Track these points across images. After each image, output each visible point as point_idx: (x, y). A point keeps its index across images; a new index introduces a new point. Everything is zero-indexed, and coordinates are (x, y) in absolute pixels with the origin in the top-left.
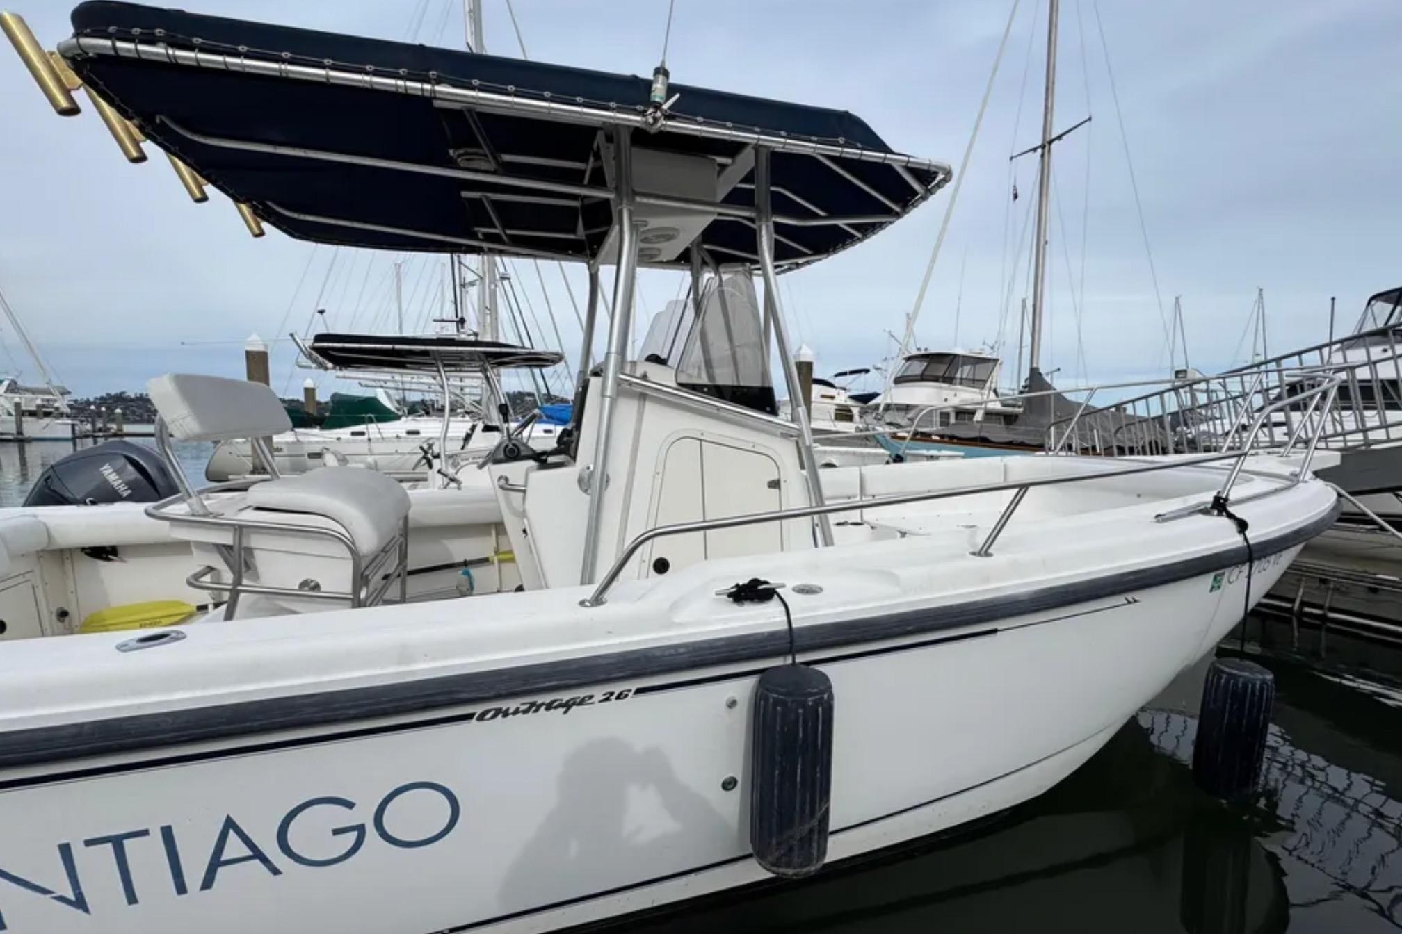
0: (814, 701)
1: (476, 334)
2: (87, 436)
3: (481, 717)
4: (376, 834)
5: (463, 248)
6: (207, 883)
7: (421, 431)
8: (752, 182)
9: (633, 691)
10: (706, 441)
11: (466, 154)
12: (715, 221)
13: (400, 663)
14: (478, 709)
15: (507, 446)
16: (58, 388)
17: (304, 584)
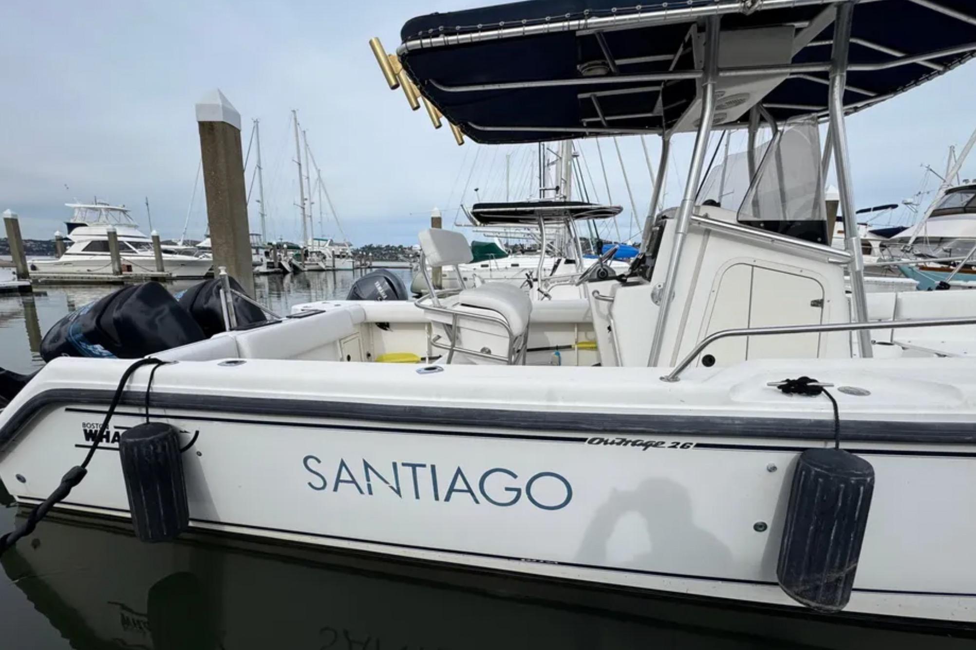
0: (857, 480)
1: (565, 197)
2: (358, 268)
3: (591, 442)
4: (526, 496)
5: (573, 135)
6: (447, 499)
7: (520, 264)
8: (830, 38)
9: (694, 444)
10: (756, 266)
11: (589, 66)
12: (787, 80)
13: (549, 400)
14: (590, 436)
15: (600, 270)
16: (347, 243)
17: (483, 350)
